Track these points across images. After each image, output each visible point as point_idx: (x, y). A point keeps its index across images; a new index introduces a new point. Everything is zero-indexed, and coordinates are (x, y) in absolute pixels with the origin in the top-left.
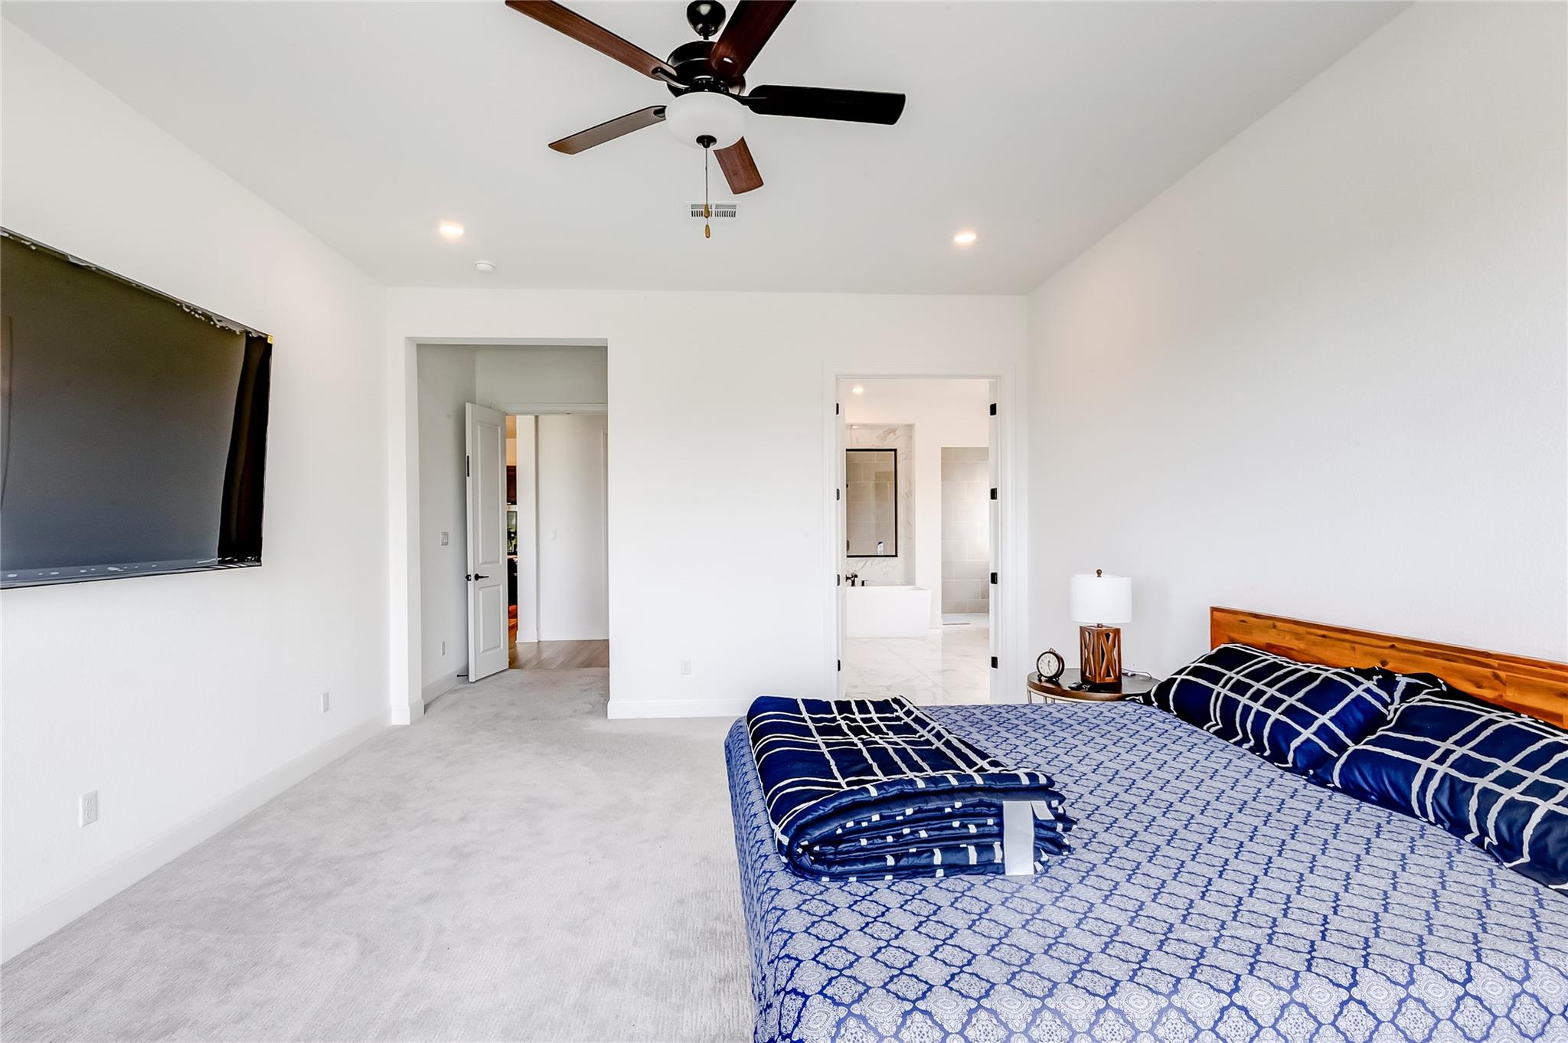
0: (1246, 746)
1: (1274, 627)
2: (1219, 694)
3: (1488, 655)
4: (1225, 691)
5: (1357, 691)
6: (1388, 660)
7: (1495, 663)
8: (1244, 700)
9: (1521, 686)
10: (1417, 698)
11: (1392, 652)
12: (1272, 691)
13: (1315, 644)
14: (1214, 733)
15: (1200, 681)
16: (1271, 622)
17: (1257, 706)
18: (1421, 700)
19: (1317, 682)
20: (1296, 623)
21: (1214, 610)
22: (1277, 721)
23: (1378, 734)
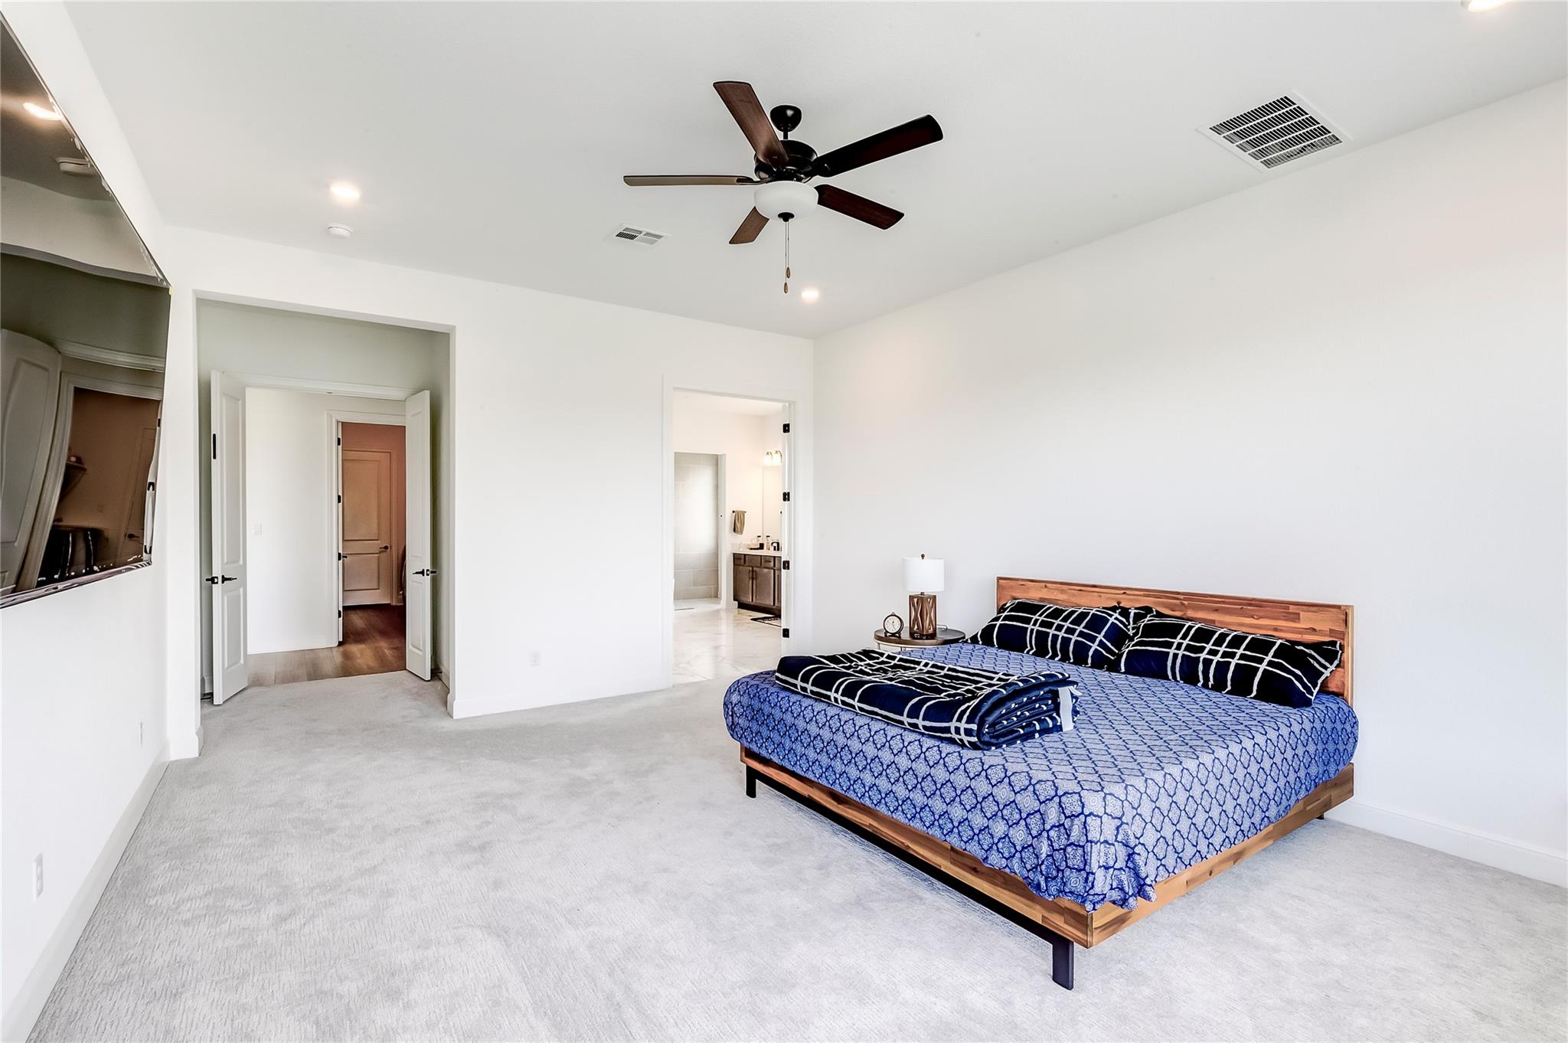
0: (1057, 659)
1: (1046, 587)
2: (1032, 630)
3: (1178, 593)
4: (1036, 628)
5: (1112, 620)
6: (1122, 601)
7: (1182, 597)
8: (1052, 631)
9: (1196, 608)
10: (1146, 620)
11: (1124, 596)
12: (1067, 624)
13: (1074, 595)
14: (1033, 654)
15: (1015, 623)
16: (1044, 584)
17: (1062, 634)
18: (1148, 621)
19: (1089, 617)
20: (1061, 583)
21: (999, 579)
22: (1076, 641)
23: (1136, 641)
